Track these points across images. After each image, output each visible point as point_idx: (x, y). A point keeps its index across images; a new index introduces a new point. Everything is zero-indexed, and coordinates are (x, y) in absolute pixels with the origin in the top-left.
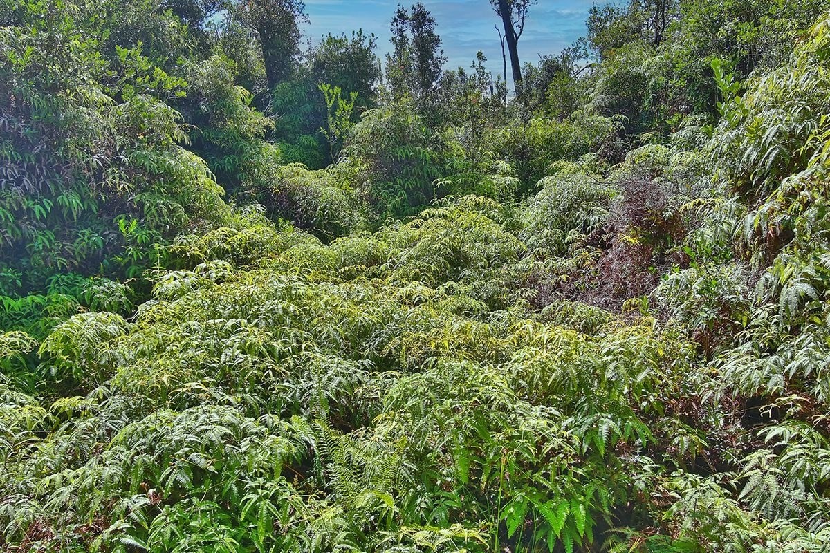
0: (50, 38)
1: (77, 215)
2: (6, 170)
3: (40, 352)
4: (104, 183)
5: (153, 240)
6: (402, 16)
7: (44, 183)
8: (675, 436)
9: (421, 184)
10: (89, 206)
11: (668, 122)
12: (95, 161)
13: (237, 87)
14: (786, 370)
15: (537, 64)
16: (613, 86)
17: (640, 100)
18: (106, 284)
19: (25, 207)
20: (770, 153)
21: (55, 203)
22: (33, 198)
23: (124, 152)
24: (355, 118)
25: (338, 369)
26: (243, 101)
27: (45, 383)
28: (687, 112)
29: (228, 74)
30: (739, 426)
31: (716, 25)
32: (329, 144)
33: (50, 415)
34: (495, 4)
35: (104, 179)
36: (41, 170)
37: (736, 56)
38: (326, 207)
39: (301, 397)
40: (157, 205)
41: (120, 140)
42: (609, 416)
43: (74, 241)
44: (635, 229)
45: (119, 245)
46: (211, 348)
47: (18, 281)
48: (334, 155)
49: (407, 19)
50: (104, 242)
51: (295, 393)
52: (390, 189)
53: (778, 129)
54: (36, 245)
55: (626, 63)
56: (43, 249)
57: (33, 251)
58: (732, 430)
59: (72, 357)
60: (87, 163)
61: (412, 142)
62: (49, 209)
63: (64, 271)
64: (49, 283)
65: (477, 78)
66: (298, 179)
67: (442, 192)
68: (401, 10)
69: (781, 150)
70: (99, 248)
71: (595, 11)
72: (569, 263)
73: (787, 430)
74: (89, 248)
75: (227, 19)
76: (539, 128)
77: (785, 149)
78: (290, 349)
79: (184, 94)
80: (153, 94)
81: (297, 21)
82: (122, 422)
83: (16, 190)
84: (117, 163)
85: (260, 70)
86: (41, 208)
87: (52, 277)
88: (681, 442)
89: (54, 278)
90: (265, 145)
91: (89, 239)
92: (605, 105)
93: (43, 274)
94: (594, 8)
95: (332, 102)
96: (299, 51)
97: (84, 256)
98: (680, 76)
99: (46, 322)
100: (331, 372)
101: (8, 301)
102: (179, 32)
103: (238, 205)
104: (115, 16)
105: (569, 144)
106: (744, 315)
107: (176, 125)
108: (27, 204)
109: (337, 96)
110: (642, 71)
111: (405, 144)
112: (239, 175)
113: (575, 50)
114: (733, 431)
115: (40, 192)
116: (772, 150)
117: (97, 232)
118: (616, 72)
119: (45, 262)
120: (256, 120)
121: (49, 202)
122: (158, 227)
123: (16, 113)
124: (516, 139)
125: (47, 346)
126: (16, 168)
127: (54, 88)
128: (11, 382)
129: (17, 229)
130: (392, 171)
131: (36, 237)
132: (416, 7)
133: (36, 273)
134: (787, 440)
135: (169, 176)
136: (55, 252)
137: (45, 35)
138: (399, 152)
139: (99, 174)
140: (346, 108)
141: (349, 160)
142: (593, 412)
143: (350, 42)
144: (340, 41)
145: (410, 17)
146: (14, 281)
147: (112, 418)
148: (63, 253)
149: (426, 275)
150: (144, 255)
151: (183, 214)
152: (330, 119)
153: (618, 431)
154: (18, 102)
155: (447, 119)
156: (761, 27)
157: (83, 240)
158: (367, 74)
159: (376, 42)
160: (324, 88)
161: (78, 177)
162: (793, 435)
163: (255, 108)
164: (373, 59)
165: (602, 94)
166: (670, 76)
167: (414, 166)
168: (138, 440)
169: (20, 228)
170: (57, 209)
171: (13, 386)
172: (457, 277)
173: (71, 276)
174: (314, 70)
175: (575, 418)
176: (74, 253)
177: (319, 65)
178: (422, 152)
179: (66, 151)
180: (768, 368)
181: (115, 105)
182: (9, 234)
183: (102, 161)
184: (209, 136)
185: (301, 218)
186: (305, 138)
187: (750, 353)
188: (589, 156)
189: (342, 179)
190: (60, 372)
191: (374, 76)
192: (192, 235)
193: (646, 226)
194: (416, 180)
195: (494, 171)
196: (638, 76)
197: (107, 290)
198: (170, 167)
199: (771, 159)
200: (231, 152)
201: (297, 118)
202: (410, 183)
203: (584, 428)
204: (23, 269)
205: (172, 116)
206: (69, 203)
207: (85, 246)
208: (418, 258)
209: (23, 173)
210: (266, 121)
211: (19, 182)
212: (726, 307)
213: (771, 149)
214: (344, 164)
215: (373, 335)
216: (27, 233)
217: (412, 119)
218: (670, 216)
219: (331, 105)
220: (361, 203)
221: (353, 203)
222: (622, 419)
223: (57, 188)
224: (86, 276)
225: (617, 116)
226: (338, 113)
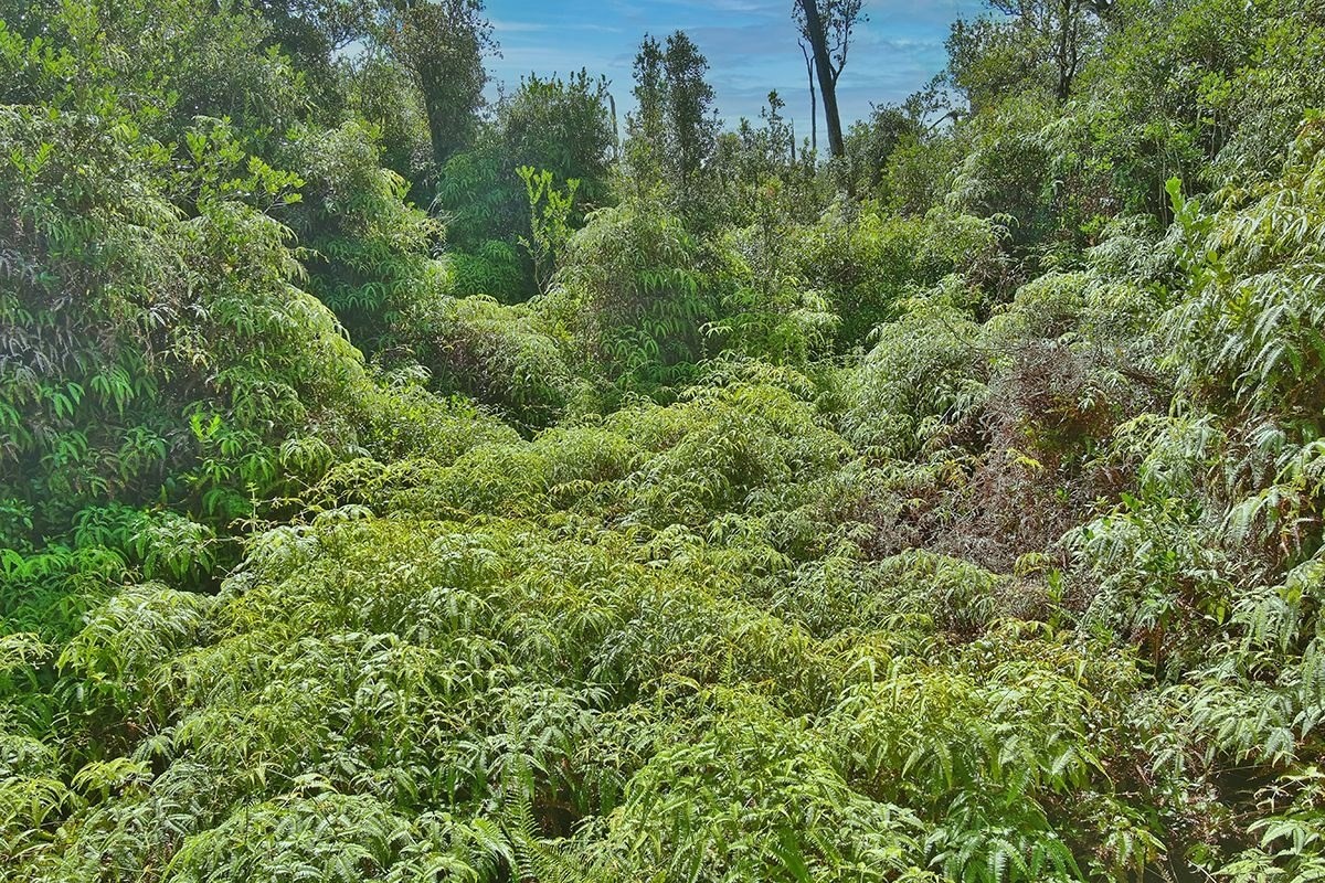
0: (79, 123)
1: (124, 405)
2: (8, 339)
3: (59, 664)
4: (167, 352)
5: (246, 450)
6: (650, 54)
7: (70, 359)
8: (1110, 831)
9: (681, 326)
10: (143, 390)
11: (1083, 229)
12: (152, 317)
13: (385, 171)
14: (1295, 722)
15: (869, 120)
16: (993, 164)
17: (1036, 189)
18: (170, 524)
19: (38, 398)
20: (1266, 353)
21: (88, 389)
22: (52, 381)
23: (199, 299)
24: (576, 223)
25: (550, 712)
26: (394, 193)
27: (67, 717)
28: (1113, 211)
29: (371, 152)
30: (1213, 797)
31: (1162, 73)
32: (534, 263)
33: (72, 794)
34: (800, 21)
35: (168, 344)
36: (65, 337)
37: (1194, 126)
38: (527, 367)
39: (488, 765)
40: (254, 389)
41: (193, 278)
42: (1006, 832)
43: (120, 448)
44: (1032, 425)
45: (190, 457)
46: (340, 679)
47: (27, 520)
48: (541, 279)
49: (660, 57)
50: (167, 447)
51: (478, 758)
52: (632, 339)
53: (1283, 312)
54: (56, 458)
55: (1012, 126)
56: (69, 463)
57: (52, 467)
58: (1203, 806)
59: (112, 674)
60: (140, 320)
61: (667, 261)
62: (78, 399)
63: (102, 501)
64: (78, 522)
65: (769, 135)
66: (483, 322)
67: (717, 345)
68: (650, 43)
69: (1287, 349)
70: (160, 457)
71: (961, 27)
72: (923, 473)
73: (1299, 829)
74: (143, 460)
75: (368, 49)
76: (873, 232)
77: (1292, 348)
78: (470, 680)
79: (298, 197)
80: (246, 200)
81: (481, 52)
82: (190, 817)
83: (24, 372)
84: (188, 316)
85: (421, 133)
86: (64, 398)
87: (83, 512)
88: (1120, 842)
89: (86, 513)
90: (428, 264)
91: (144, 443)
92: (980, 197)
93: (68, 504)
94: (959, 21)
95: (538, 195)
96: (483, 103)
97: (135, 474)
98: (1101, 153)
99: (71, 604)
100: (537, 718)
101: (11, 556)
102: (291, 83)
103: (386, 368)
104: (187, 62)
105: (920, 258)
106: (1220, 605)
107: (284, 250)
108: (41, 392)
109: (545, 188)
110: (1040, 143)
111: (656, 265)
112: (387, 315)
113: (929, 96)
114: (1203, 808)
115: (63, 371)
116: (1271, 348)
117: (156, 431)
118: (997, 143)
119: (72, 484)
120: (416, 224)
121: (78, 387)
122: (255, 423)
123: (24, 245)
124: (835, 249)
125: (71, 654)
126: (24, 336)
127: (85, 205)
128: (12, 715)
129: (26, 433)
130: (634, 309)
131: (57, 444)
132: (674, 39)
133: (57, 503)
134: (1300, 848)
135: (274, 337)
136: (88, 466)
137: (71, 118)
138: (647, 278)
139: (160, 337)
140: (562, 204)
141: (564, 291)
142: (978, 825)
143: (565, 90)
144: (551, 86)
145: (664, 54)
146: (20, 520)
147: (176, 810)
148: (100, 469)
149: (691, 503)
150: (233, 472)
151: (296, 401)
152: (535, 222)
153: (1020, 864)
154: (28, 228)
155: (724, 220)
156: (1237, 82)
157: (134, 447)
158: (595, 139)
159: (609, 89)
160: (525, 172)
161: (124, 340)
162: (1310, 839)
163: (413, 204)
164: (603, 117)
165: (974, 176)
166: (1085, 151)
167: (670, 300)
168: (217, 867)
169: (31, 431)
170: (91, 397)
171: (15, 722)
172: (742, 501)
173: (113, 508)
174: (509, 134)
175: (948, 832)
176: (118, 470)
177: (517, 127)
178: (682, 277)
179: (106, 303)
180: (1265, 714)
181: (187, 219)
182: (13, 441)
183: (164, 315)
184: (339, 253)
185: (487, 385)
186: (494, 246)
187: (1232, 681)
188: (952, 280)
189: (554, 319)
190: (92, 697)
191: (605, 143)
192: (310, 438)
193: (1052, 421)
194: (672, 321)
195: (800, 303)
196: (1034, 150)
197: (171, 534)
198: (275, 323)
199: (1269, 364)
200: (373, 277)
201: (481, 211)
202: (663, 328)
203: (965, 855)
204: (35, 499)
205: (278, 233)
206: (110, 386)
207: (137, 456)
208: (677, 471)
209: (36, 342)
210: (432, 225)
211: (28, 358)
212: (1189, 589)
213: (1269, 344)
214: (556, 294)
215: (607, 641)
216: (41, 438)
217: (668, 224)
218: (1090, 405)
219: (536, 200)
220: (585, 357)
221: (570, 358)
222: (1027, 837)
223: (91, 363)
224: (138, 508)
225: (999, 215)
226: (548, 213)
